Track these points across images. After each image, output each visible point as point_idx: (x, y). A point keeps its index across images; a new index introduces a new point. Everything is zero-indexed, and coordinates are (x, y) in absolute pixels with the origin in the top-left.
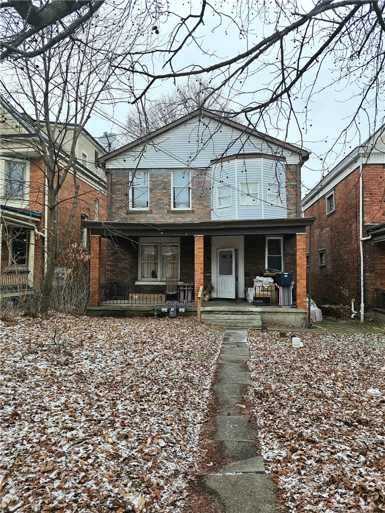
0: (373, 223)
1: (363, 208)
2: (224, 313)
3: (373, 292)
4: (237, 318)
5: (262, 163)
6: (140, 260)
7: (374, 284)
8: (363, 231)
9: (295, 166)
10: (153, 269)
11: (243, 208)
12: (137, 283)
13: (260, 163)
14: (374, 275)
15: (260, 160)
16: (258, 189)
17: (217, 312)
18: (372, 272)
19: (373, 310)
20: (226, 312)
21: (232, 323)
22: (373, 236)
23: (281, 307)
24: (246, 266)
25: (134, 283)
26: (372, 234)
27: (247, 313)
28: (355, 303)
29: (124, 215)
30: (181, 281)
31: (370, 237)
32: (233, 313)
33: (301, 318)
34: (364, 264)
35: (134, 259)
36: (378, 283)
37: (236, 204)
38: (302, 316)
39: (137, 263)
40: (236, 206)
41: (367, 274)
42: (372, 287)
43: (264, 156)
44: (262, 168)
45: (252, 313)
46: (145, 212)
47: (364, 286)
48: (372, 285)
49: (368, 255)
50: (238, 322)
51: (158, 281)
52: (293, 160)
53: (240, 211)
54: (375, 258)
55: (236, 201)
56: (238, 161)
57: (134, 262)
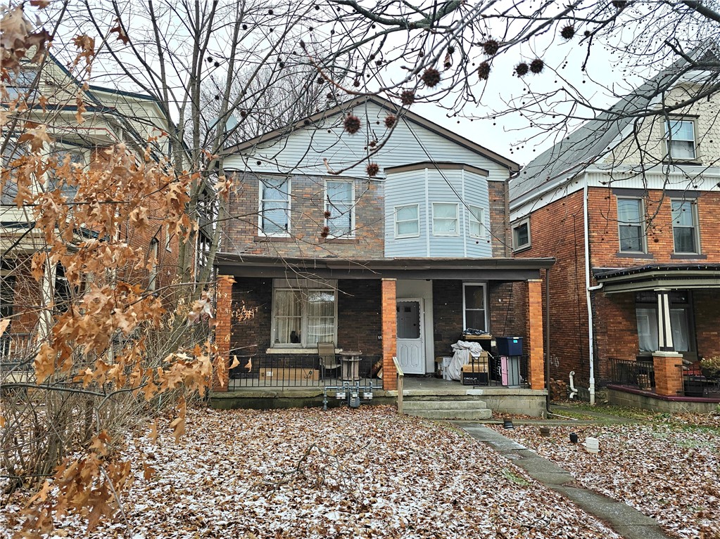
0: (604, 266)
1: (589, 246)
2: (429, 398)
3: (607, 363)
4: (452, 406)
5: (463, 177)
6: (273, 314)
7: (608, 351)
8: (590, 277)
9: (501, 184)
10: (292, 328)
11: (437, 240)
12: (269, 351)
13: (460, 176)
14: (607, 338)
15: (460, 173)
16: (458, 214)
17: (418, 398)
18: (604, 334)
19: (609, 388)
20: (431, 398)
21: (449, 414)
22: (605, 285)
23: (507, 387)
24: (436, 325)
25: (264, 350)
26: (604, 283)
27: (462, 398)
28: (574, 376)
29: (249, 243)
30: (339, 347)
31: (601, 286)
32: (441, 398)
33: (537, 403)
34: (593, 323)
35: (265, 313)
36: (613, 350)
37: (428, 233)
38: (538, 400)
39: (269, 319)
40: (428, 237)
41: (598, 337)
42: (605, 355)
43: (465, 166)
44: (463, 184)
45: (470, 397)
46: (284, 240)
47: (594, 353)
48: (605, 352)
49: (599, 311)
50: (457, 413)
51: (303, 348)
52: (498, 174)
53: (434, 244)
54: (607, 315)
55: (428, 230)
56: (429, 172)
57: (264, 318)
